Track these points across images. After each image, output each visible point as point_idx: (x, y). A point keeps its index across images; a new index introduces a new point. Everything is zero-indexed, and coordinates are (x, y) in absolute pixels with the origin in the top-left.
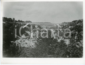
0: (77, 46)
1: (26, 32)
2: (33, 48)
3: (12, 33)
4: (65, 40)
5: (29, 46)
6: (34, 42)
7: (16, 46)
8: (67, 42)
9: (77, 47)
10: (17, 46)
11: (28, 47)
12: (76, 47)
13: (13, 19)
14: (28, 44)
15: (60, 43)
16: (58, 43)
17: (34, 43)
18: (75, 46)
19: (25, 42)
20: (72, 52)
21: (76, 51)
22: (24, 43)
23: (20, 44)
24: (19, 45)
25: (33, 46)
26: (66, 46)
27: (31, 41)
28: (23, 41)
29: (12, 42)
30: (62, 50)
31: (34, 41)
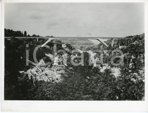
0: (132, 79)
1: (46, 55)
2: (58, 82)
3: (22, 58)
4: (112, 69)
5: (51, 79)
6: (60, 72)
7: (28, 79)
8: (116, 73)
9: (133, 81)
10: (30, 78)
11: (49, 81)
12: (131, 81)
13: (24, 33)
14: (49, 76)
15: (104, 75)
16: (100, 74)
17: (59, 74)
18: (130, 79)
19: (44, 73)
20: (124, 90)
21: (132, 88)
22: (42, 73)
23: (35, 75)
24: (34, 78)
25: (57, 79)
26: (115, 79)
27: (55, 70)
28: (41, 70)
29: (21, 72)
30: (107, 86)
31: (60, 70)
